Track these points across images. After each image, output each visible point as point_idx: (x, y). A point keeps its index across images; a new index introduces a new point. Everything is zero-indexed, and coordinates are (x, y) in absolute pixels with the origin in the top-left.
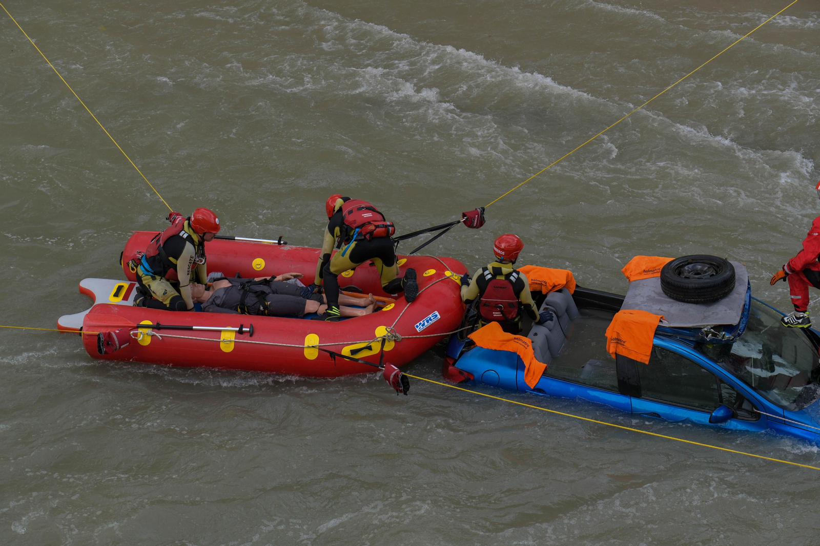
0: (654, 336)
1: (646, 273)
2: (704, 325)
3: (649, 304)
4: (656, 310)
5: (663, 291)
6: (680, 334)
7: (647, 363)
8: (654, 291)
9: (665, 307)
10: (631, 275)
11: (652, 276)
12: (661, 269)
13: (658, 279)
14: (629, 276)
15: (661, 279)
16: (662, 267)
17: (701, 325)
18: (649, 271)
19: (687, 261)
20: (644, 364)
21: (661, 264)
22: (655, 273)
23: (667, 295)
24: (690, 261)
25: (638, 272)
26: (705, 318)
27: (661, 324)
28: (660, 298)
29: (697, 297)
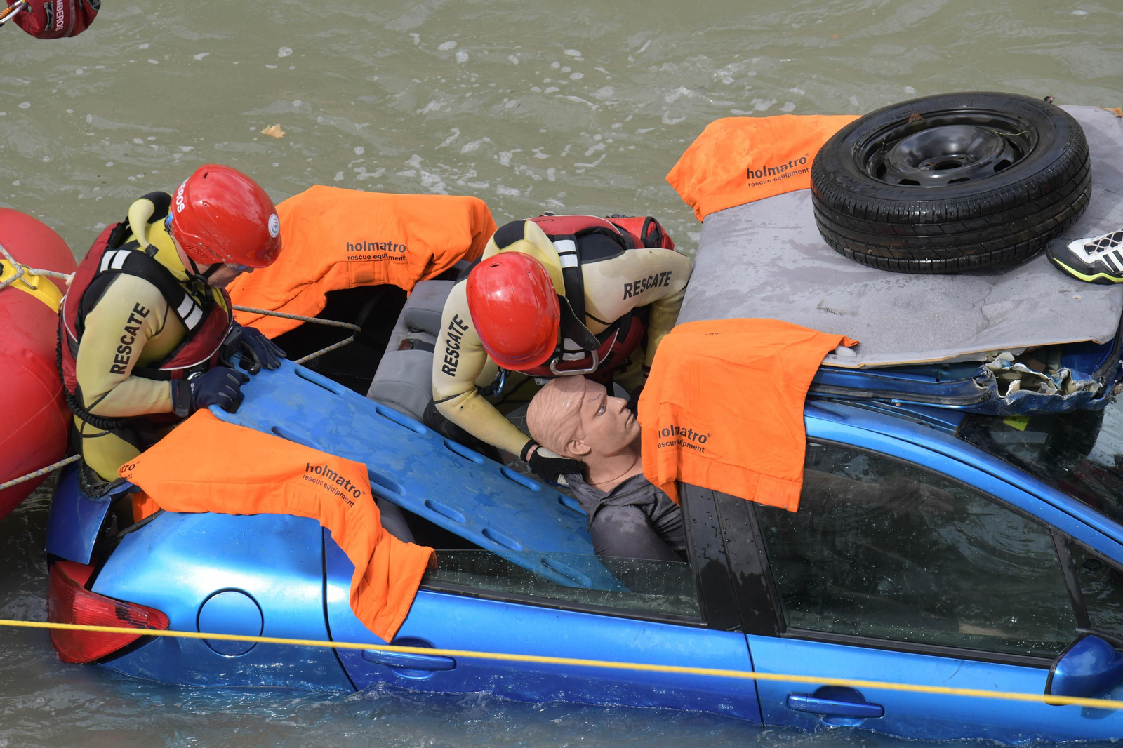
0: (807, 406)
1: (756, 180)
2: (990, 352)
3: (778, 292)
4: (806, 310)
5: (826, 238)
6: (901, 390)
7: (793, 507)
8: (792, 242)
9: (838, 297)
10: (700, 190)
11: (780, 187)
12: (811, 158)
13: (803, 198)
14: (695, 197)
15: (815, 195)
16: (812, 152)
17: (978, 354)
18: (767, 171)
19: (905, 121)
20: (784, 512)
21: (807, 143)
22: (786, 175)
23: (844, 253)
24: (914, 120)
25: (723, 177)
26: (987, 323)
27: (830, 362)
28: (817, 263)
29: (952, 249)
